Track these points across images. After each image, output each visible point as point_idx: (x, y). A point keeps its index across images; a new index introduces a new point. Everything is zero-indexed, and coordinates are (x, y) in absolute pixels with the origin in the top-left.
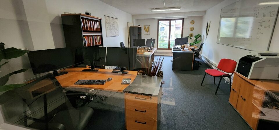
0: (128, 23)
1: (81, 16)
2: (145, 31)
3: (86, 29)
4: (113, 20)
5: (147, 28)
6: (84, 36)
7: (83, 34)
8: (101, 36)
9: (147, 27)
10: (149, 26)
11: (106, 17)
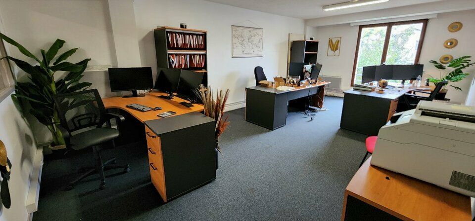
0: (289, 34)
1: (167, 30)
2: (330, 48)
3: (176, 46)
4: (250, 32)
5: (334, 43)
6: (169, 54)
7: (168, 52)
8: (205, 55)
9: (334, 41)
10: (339, 39)
11: (235, 28)
